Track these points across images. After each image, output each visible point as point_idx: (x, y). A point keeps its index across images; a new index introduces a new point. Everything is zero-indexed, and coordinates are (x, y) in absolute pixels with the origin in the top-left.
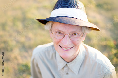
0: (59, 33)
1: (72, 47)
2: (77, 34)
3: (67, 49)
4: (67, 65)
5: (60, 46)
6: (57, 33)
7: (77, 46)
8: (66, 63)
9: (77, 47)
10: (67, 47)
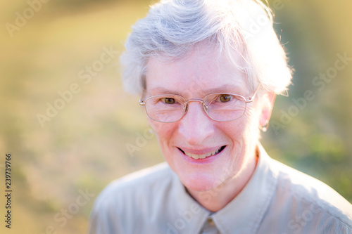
1: (223, 148)
2: (231, 98)
3: (203, 156)
4: (210, 221)
5: (180, 149)
7: (239, 143)
8: (206, 215)
9: (237, 145)
10: (201, 148)
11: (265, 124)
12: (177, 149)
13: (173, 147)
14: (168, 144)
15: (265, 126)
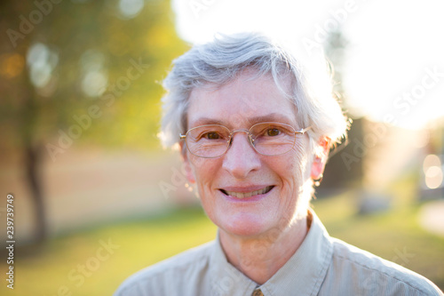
0: (213, 136)
1: (271, 187)
2: (280, 132)
3: (249, 195)
5: (223, 191)
6: (203, 139)
7: (289, 184)
9: (287, 186)
10: (247, 185)
11: (318, 178)
12: (220, 192)
13: (215, 189)
14: (210, 186)
15: (319, 180)
